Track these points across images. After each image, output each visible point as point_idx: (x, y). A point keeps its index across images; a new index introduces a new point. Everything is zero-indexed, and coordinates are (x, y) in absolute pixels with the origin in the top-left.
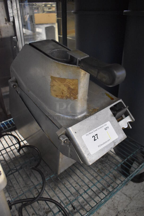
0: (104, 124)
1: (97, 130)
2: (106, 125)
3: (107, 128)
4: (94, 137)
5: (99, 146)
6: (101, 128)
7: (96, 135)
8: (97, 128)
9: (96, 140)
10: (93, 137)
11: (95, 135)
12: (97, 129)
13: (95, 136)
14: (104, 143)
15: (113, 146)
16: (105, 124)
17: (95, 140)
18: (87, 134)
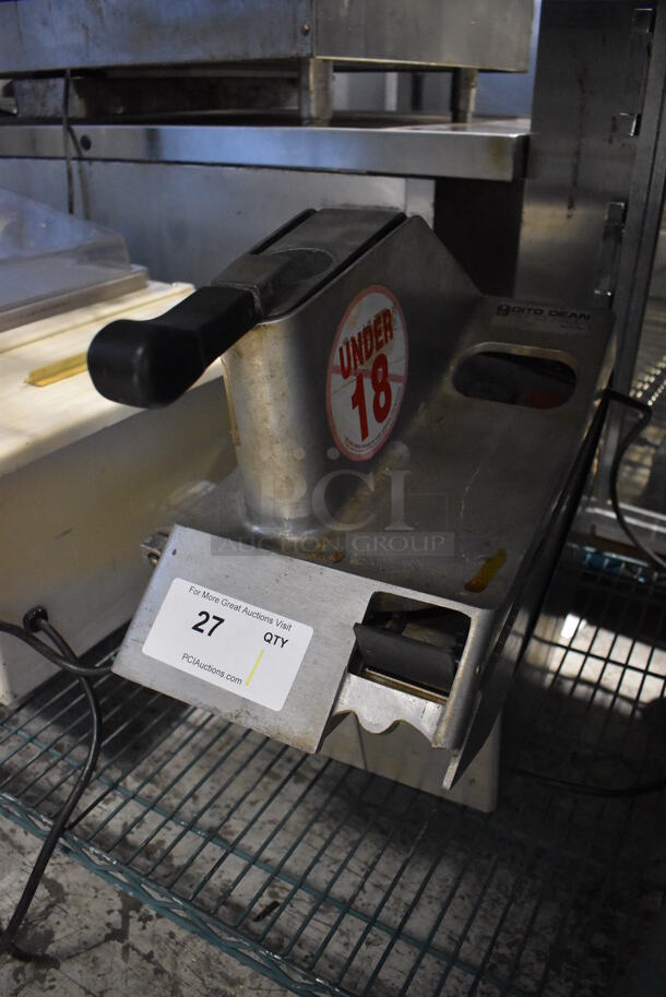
0: (281, 618)
1: (237, 608)
2: (285, 627)
3: (279, 640)
4: (204, 617)
5: (188, 657)
6: (259, 616)
7: (217, 622)
8: (244, 605)
9: (202, 631)
10: (200, 614)
11: (215, 617)
12: (241, 610)
13: (211, 617)
14: (210, 669)
15: (228, 711)
16: (287, 621)
17: (196, 628)
18: (198, 588)
